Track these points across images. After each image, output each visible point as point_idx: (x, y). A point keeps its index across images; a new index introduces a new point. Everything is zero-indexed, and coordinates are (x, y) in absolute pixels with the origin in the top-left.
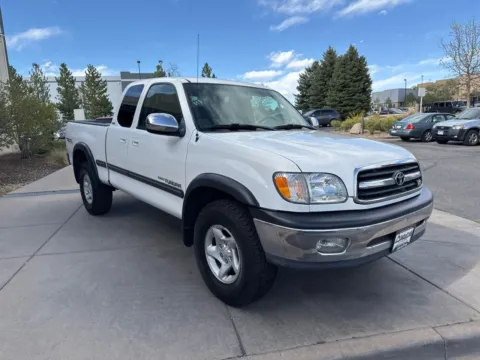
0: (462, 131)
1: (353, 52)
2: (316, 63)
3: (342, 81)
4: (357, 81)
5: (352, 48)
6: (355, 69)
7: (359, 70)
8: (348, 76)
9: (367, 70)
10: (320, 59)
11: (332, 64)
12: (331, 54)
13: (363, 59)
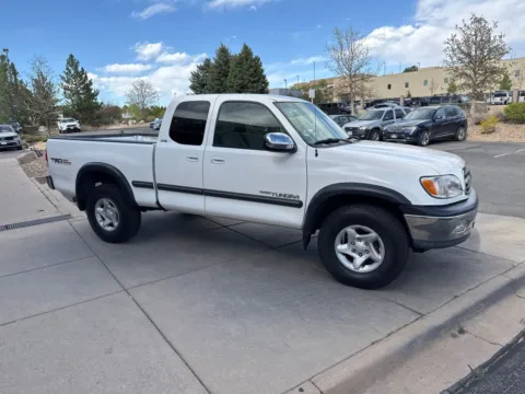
0: (367, 131)
1: (247, 52)
2: (208, 61)
3: (240, 82)
4: (254, 82)
5: (246, 47)
6: (252, 70)
7: (255, 71)
8: (245, 77)
9: (262, 71)
10: (213, 57)
11: (227, 62)
12: (223, 51)
13: (257, 59)
